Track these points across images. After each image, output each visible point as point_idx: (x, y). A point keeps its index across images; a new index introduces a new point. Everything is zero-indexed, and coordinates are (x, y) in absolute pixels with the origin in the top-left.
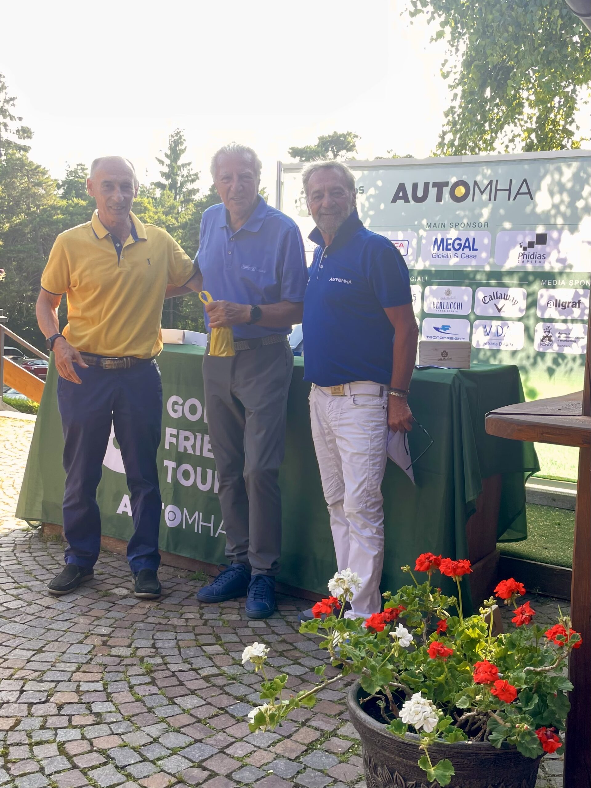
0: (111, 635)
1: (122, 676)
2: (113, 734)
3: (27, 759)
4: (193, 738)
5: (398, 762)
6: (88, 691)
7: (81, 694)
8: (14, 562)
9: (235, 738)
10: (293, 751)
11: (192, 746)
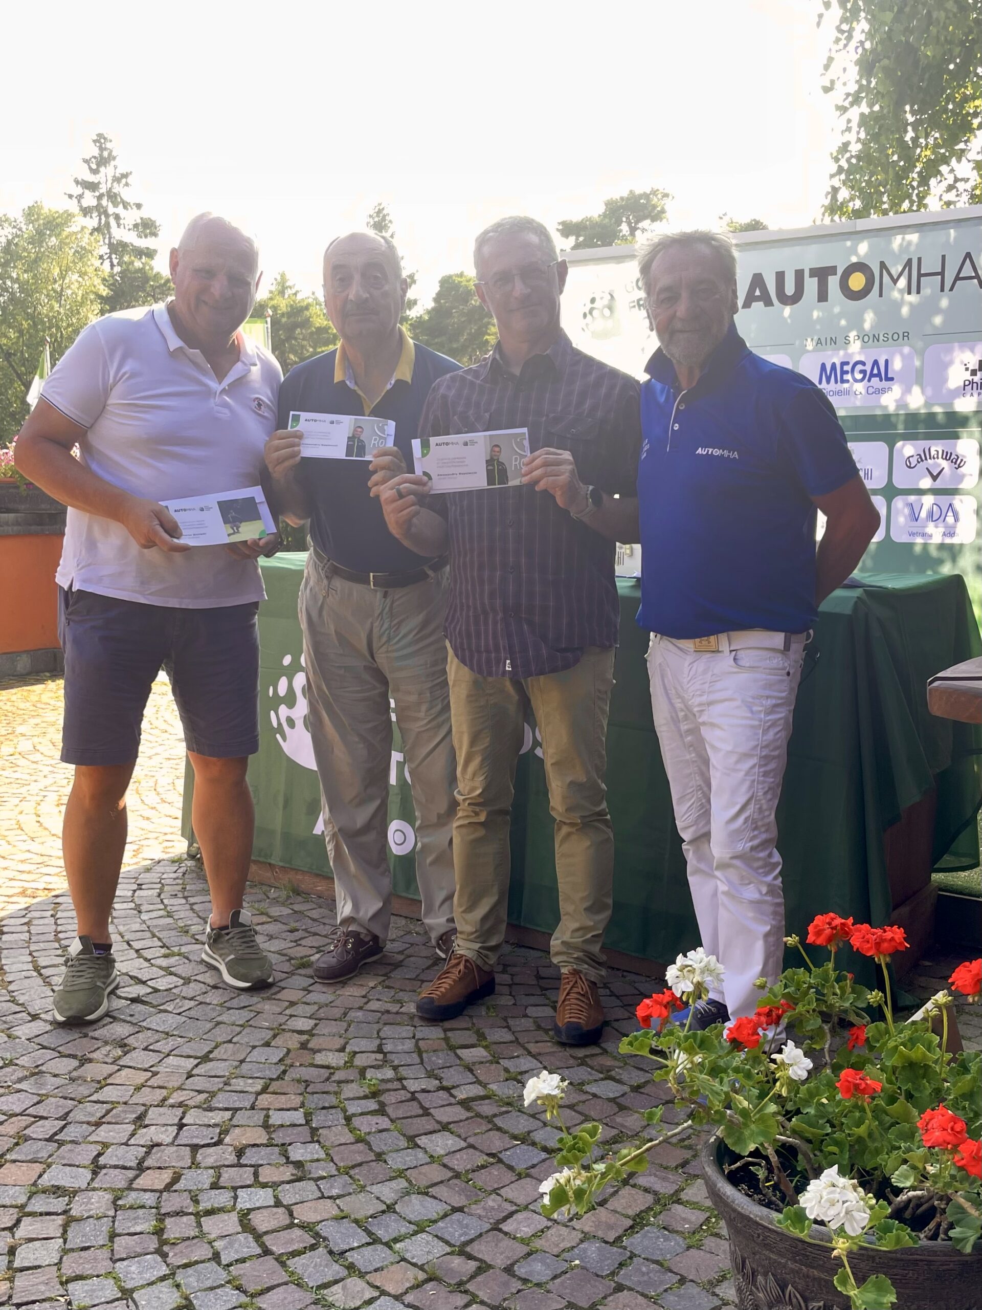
0: (314, 1032)
1: (332, 1099)
2: (323, 1197)
3: (193, 1238)
4: (449, 1205)
5: (792, 1270)
6: (282, 1126)
7: (271, 1129)
8: (162, 913)
9: (516, 1205)
10: (611, 1227)
11: (448, 1218)
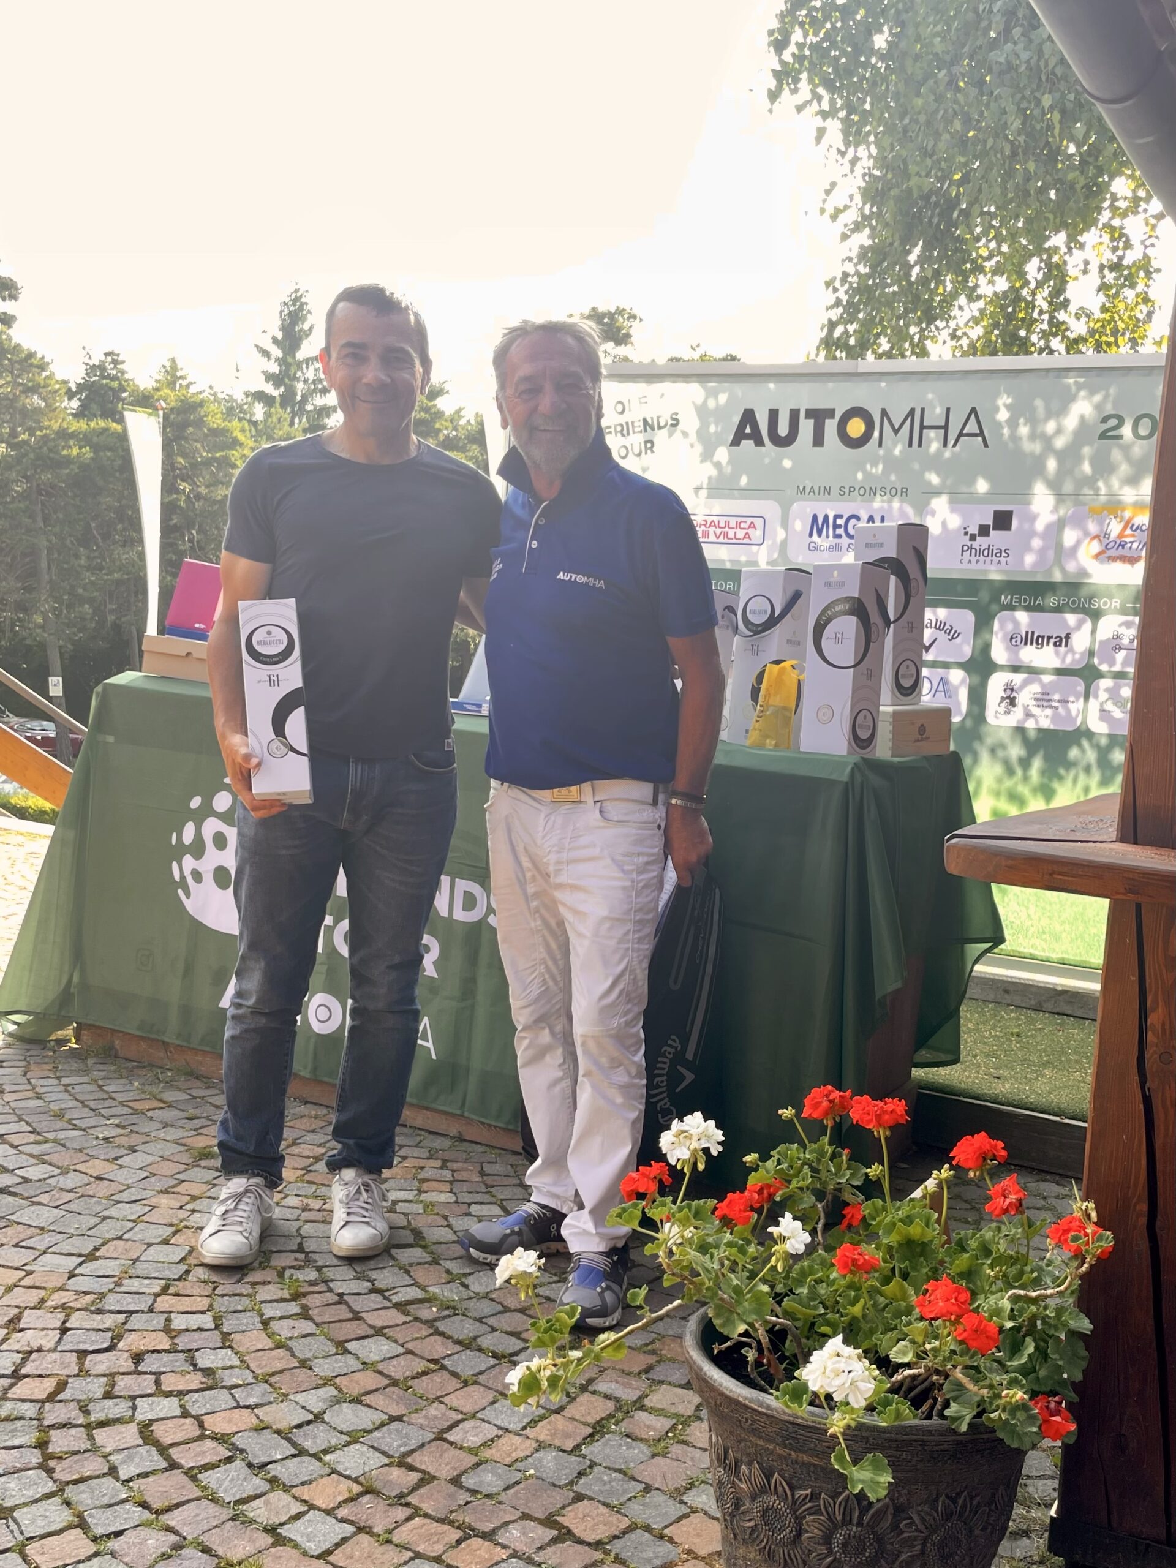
1: (246, 1302)
2: (238, 1407)
3: (85, 1451)
4: (386, 1414)
5: (780, 1456)
6: (187, 1330)
7: (174, 1334)
9: (462, 1413)
10: (567, 1435)
11: (385, 1429)
